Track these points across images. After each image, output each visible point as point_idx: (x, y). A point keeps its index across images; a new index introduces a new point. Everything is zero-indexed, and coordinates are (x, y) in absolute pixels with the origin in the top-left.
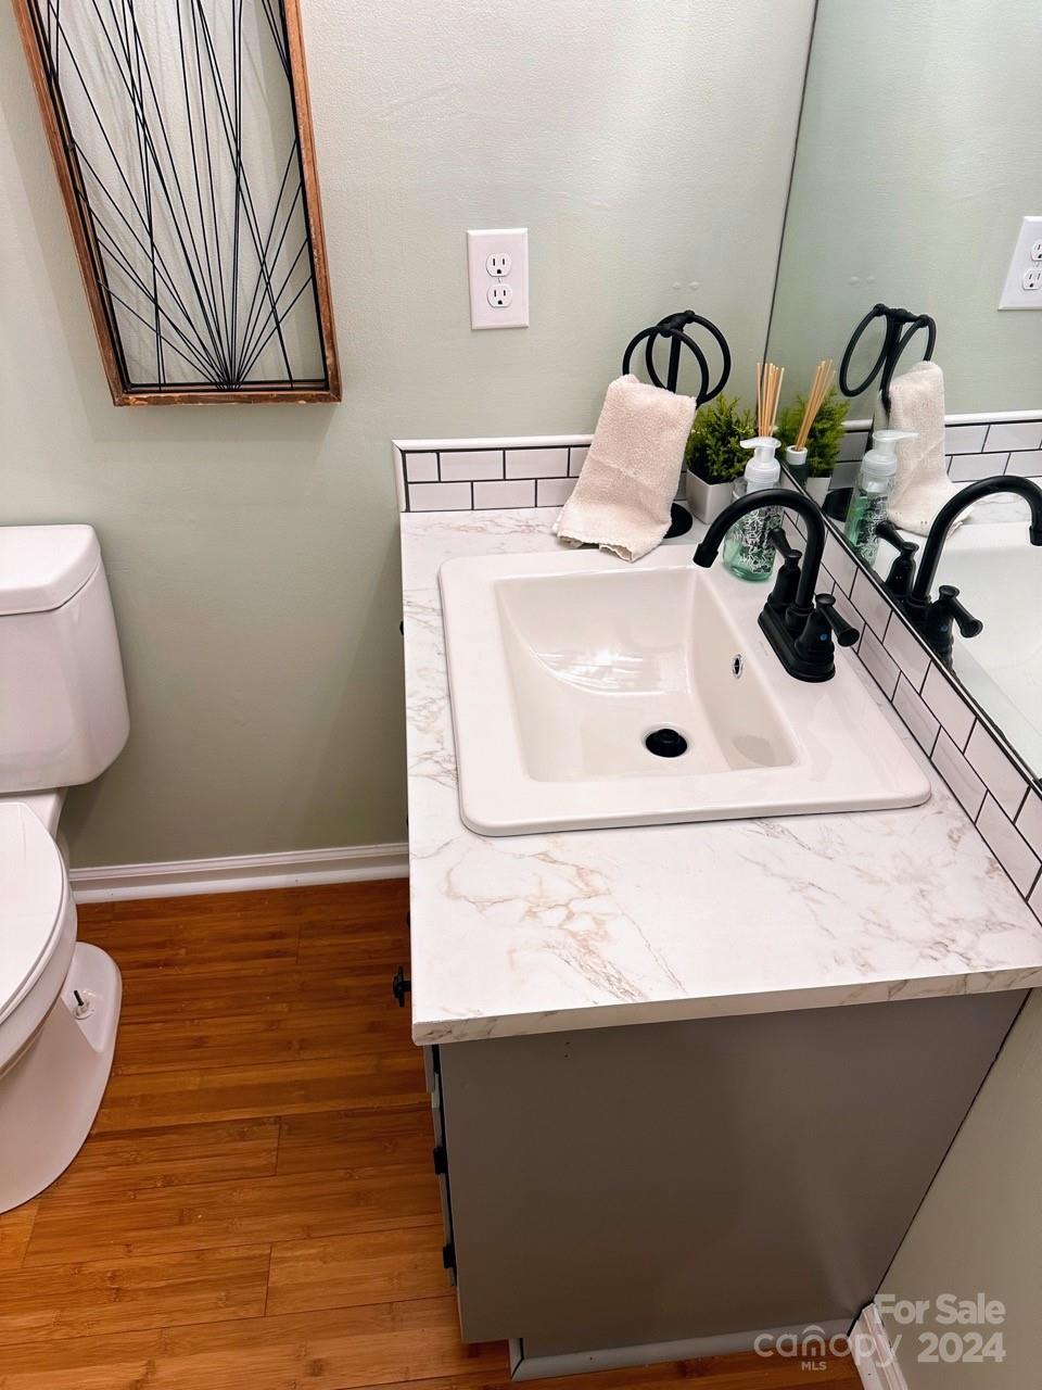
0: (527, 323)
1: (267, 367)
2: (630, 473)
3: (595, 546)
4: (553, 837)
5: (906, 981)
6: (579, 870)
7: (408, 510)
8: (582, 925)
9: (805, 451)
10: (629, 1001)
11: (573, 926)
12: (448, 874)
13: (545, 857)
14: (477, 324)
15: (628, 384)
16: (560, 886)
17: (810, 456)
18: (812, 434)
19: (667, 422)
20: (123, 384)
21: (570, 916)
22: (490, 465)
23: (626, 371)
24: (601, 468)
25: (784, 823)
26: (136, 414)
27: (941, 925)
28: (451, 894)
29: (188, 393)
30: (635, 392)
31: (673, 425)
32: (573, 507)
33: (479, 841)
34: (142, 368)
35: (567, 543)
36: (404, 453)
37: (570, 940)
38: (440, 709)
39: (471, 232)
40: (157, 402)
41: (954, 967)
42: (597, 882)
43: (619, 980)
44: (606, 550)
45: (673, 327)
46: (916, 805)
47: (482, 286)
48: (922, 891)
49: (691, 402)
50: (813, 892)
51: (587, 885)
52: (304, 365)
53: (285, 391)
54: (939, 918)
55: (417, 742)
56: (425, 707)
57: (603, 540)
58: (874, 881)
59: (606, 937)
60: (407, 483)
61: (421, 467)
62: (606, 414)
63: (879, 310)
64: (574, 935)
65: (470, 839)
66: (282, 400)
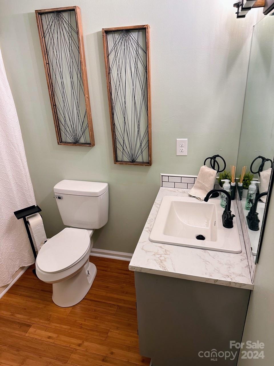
0: (187, 155)
1: (140, 159)
2: (204, 184)
3: (195, 197)
4: (163, 244)
5: (218, 280)
6: (166, 250)
7: (162, 186)
8: (162, 258)
9: (242, 183)
10: (165, 271)
11: (160, 258)
12: (143, 246)
13: (161, 247)
14: (177, 155)
15: (204, 167)
16: (161, 252)
17: (243, 185)
18: (244, 180)
19: (211, 175)
20: (116, 160)
21: (161, 256)
22: (179, 180)
23: (205, 165)
24: (199, 182)
25: (208, 251)
26: (117, 165)
27: (230, 273)
28: (143, 249)
29: (126, 163)
30: (207, 170)
31: (212, 176)
32: (193, 189)
33: (150, 242)
34: (120, 158)
35: (190, 196)
36: (162, 176)
37: (159, 260)
38: (153, 221)
39: (177, 139)
40: (121, 164)
41: (229, 280)
42: (168, 253)
43: (165, 267)
44: (197, 198)
45: (214, 157)
46: (237, 253)
47: (179, 149)
48: (229, 267)
49: (216, 172)
50: (208, 263)
51: (166, 253)
52: (146, 159)
53: (142, 164)
54: (230, 272)
55: (147, 225)
56: (150, 220)
58: (220, 263)
59: (165, 261)
60: (162, 181)
61: (165, 179)
62: (200, 172)
63: (260, 157)
64: (160, 259)
65: (149, 241)
66: (140, 165)
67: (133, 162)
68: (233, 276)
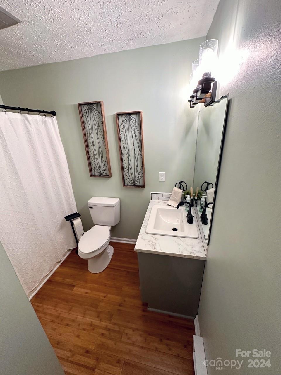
0: (165, 181)
1: (138, 184)
2: (176, 198)
3: (171, 206)
4: (154, 235)
6: (156, 238)
7: (151, 200)
8: (154, 243)
10: (156, 251)
11: (153, 243)
12: (142, 236)
13: (153, 237)
14: (160, 181)
15: (175, 188)
16: (153, 239)
17: (197, 198)
18: (198, 195)
20: (124, 185)
21: (153, 242)
22: (161, 196)
24: (172, 197)
25: (180, 238)
26: (125, 188)
28: (142, 238)
29: (130, 186)
30: (177, 190)
31: (180, 193)
32: (169, 201)
34: (126, 184)
35: (168, 205)
36: (151, 193)
37: (152, 245)
39: (159, 172)
40: (127, 187)
41: (192, 255)
42: (157, 240)
43: (155, 249)
45: (181, 183)
46: (196, 238)
47: (160, 177)
48: (192, 247)
49: (182, 191)
50: (180, 245)
52: (141, 184)
53: (140, 187)
54: (193, 250)
55: (144, 224)
56: (146, 220)
57: (172, 205)
58: (187, 245)
59: (156, 245)
60: (151, 197)
61: (153, 195)
62: (173, 191)
63: (206, 182)
65: (145, 234)
66: (139, 187)
67: (134, 185)
68: (195, 252)
